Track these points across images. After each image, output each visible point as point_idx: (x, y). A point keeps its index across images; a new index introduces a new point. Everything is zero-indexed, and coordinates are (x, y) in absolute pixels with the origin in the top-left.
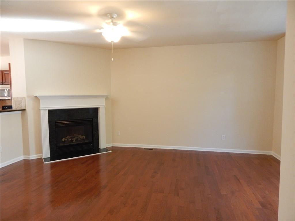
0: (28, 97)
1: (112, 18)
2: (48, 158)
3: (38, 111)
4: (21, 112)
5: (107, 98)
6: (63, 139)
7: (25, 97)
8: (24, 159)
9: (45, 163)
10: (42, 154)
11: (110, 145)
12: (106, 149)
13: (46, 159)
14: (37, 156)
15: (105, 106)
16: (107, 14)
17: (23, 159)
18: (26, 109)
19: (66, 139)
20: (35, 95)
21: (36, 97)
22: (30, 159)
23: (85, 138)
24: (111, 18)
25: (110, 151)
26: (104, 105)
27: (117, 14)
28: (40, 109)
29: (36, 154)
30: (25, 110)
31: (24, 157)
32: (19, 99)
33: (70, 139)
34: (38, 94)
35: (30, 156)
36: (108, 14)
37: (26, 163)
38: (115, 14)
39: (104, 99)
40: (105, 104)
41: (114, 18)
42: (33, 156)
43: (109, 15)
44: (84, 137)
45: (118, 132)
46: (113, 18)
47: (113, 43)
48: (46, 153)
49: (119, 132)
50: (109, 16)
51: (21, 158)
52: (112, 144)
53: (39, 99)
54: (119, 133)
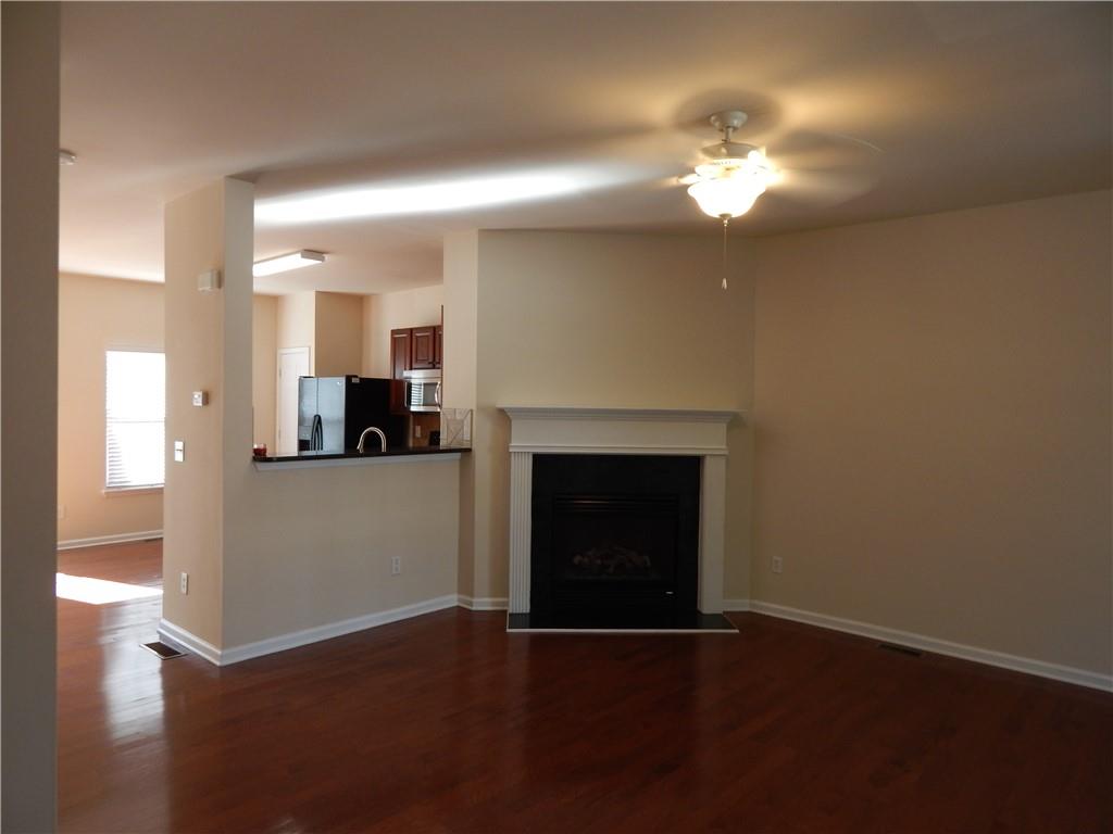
0: (481, 409)
1: (725, 127)
2: (522, 614)
3: (504, 457)
4: (458, 455)
5: (734, 422)
6: (577, 559)
7: (472, 411)
8: (458, 607)
9: (508, 630)
10: (505, 600)
11: (742, 605)
12: (722, 620)
13: (517, 620)
14: (494, 604)
15: (726, 452)
16: (710, 117)
17: (455, 604)
18: (474, 447)
19: (586, 560)
20: (500, 406)
21: (502, 411)
22: (474, 608)
23: (649, 564)
24: (722, 130)
25: (734, 628)
26: (724, 447)
27: (743, 111)
28: (511, 450)
29: (491, 596)
30: (469, 450)
31: (459, 600)
32: (458, 417)
33: (599, 562)
34: (506, 402)
35: (475, 600)
36: (713, 118)
37: (462, 618)
38: (740, 114)
39: (725, 425)
40: (727, 445)
41: (735, 129)
42: (483, 603)
43: (715, 121)
44: (647, 558)
45: (775, 558)
46: (731, 130)
47: (726, 222)
48: (520, 600)
49: (779, 559)
50: (717, 124)
51: (451, 600)
52: (747, 601)
53: (508, 417)
54: (777, 562)
